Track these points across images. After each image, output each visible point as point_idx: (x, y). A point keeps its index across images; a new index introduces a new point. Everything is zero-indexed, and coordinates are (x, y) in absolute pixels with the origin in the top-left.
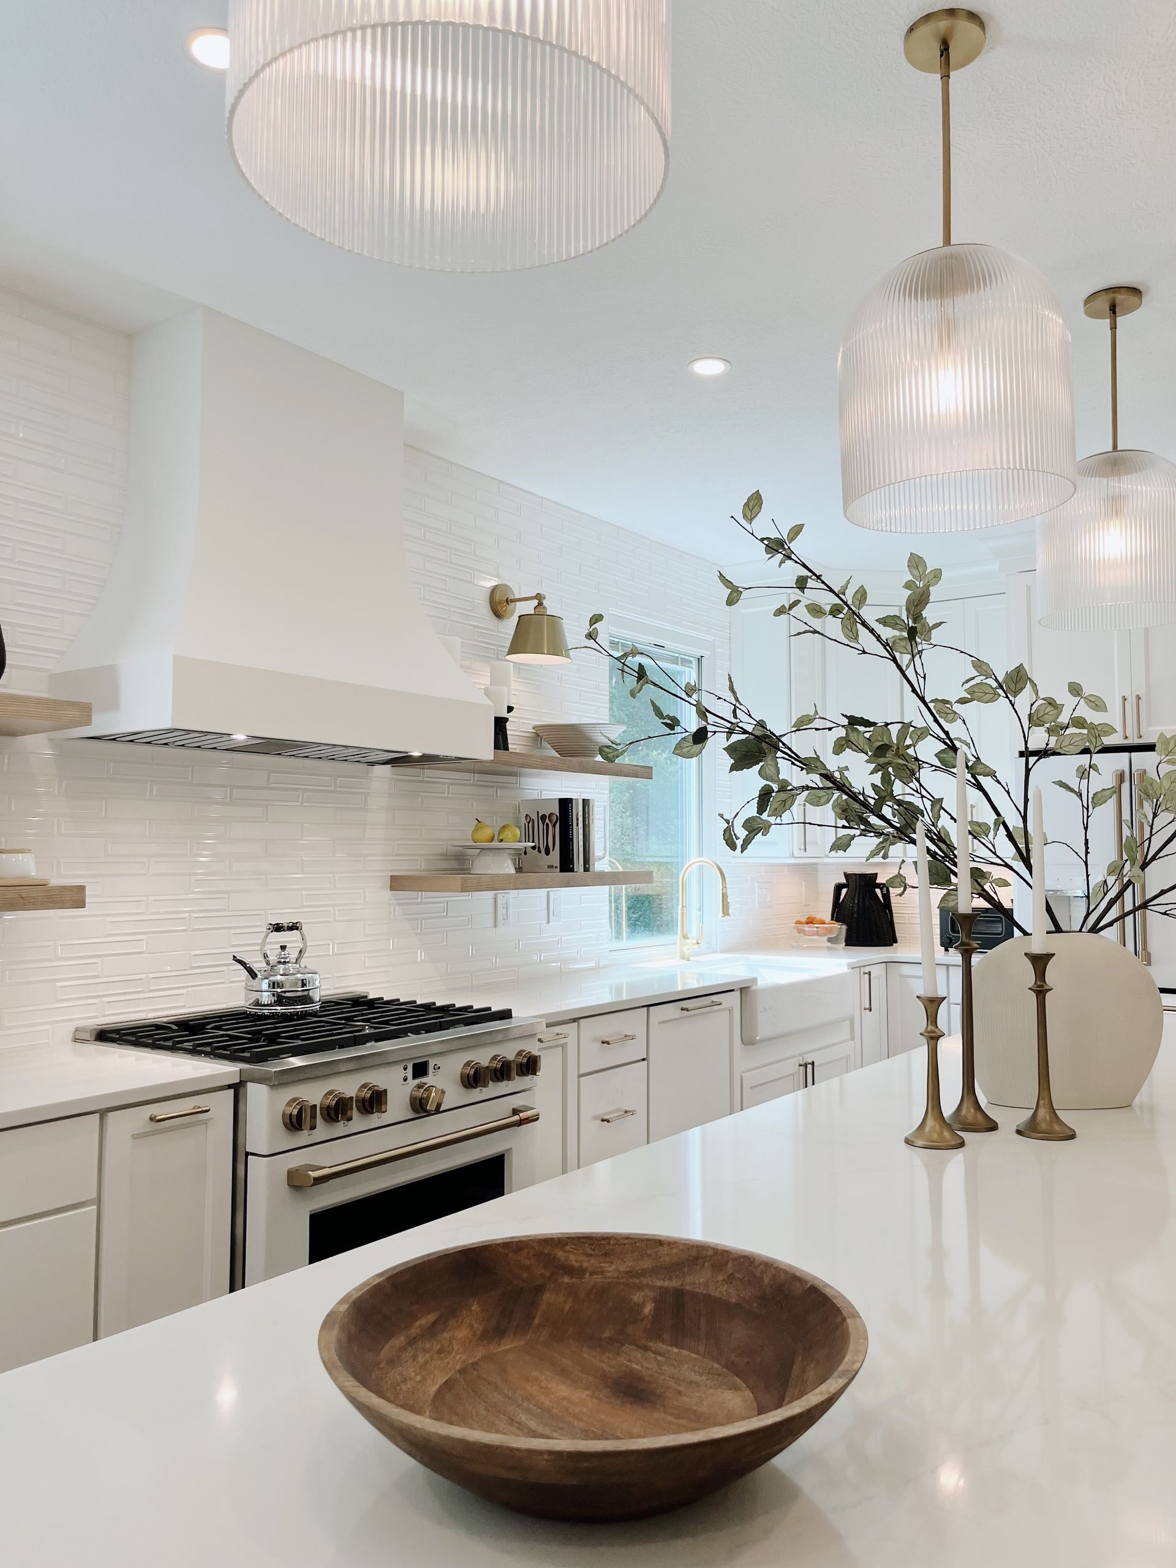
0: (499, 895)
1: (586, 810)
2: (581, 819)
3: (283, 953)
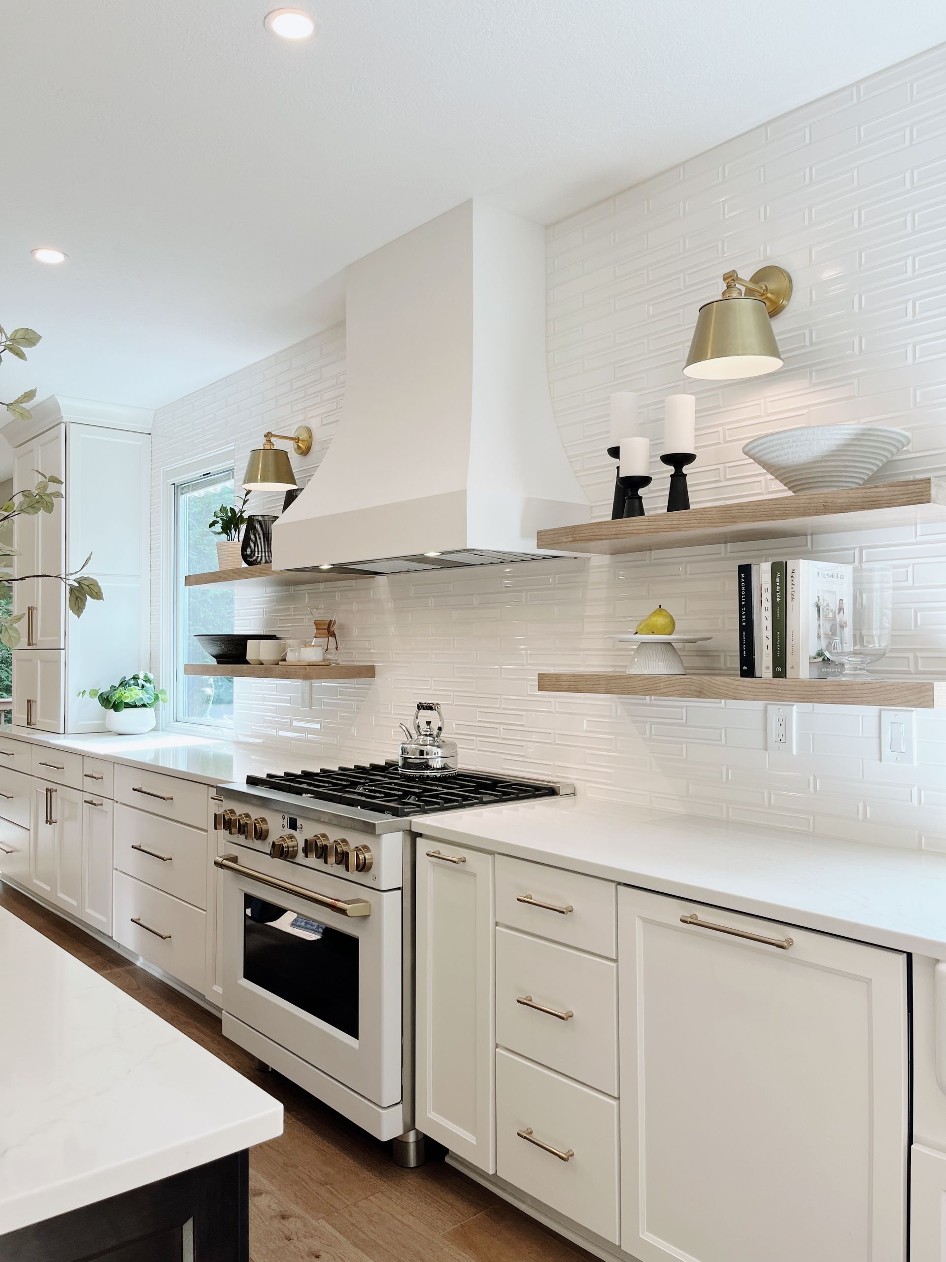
0: (769, 706)
1: (778, 580)
2: (767, 595)
3: (426, 727)
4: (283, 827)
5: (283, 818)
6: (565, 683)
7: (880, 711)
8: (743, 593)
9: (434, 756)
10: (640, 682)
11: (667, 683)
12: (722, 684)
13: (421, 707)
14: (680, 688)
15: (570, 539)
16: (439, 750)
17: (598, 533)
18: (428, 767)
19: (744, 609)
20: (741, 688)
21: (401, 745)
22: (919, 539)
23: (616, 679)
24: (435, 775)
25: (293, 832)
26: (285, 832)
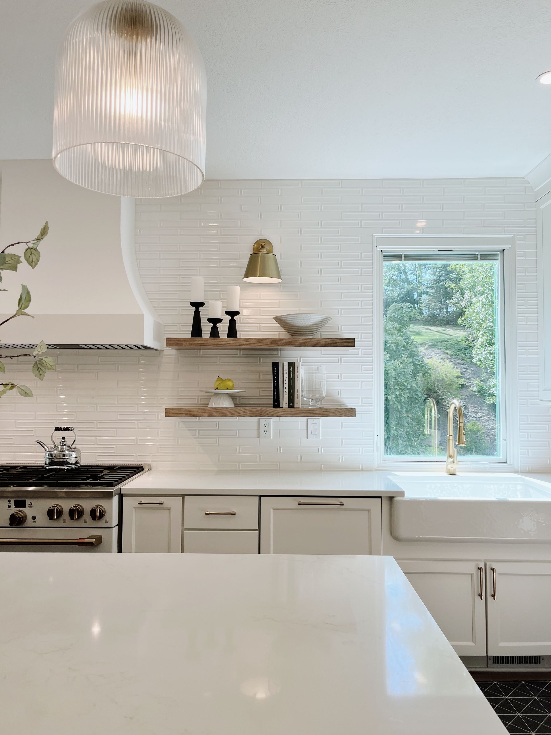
0: (260, 419)
1: (291, 369)
2: (286, 375)
3: (62, 441)
4: (9, 507)
5: (9, 501)
6: (183, 413)
7: (307, 419)
8: (275, 373)
9: (71, 457)
10: (229, 411)
11: (244, 411)
12: (272, 411)
13: (57, 429)
14: (250, 413)
15: (188, 344)
16: (74, 453)
17: (205, 343)
18: (68, 463)
19: (276, 380)
20: (279, 412)
21: (48, 453)
22: (322, 356)
23: (215, 410)
24: (72, 468)
25: (21, 509)
26: (14, 510)
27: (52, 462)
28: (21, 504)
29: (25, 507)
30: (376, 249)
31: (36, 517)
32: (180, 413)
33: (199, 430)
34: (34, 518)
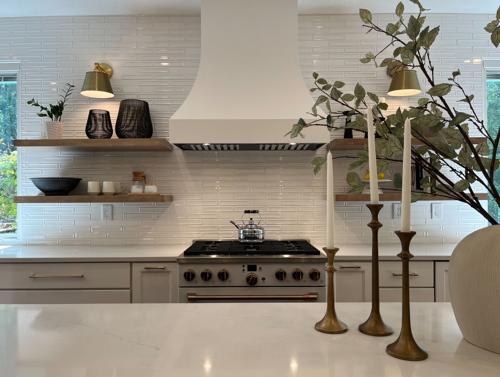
0: (394, 204)
3: (251, 221)
4: (244, 270)
5: (244, 266)
9: (260, 233)
13: (247, 212)
16: (261, 230)
18: (258, 239)
19: (420, 172)
24: (260, 242)
25: (253, 272)
26: (247, 273)
27: (246, 238)
28: (252, 268)
29: (256, 270)
30: (483, 69)
31: (265, 278)
32: (348, 198)
33: (346, 213)
34: (263, 279)
